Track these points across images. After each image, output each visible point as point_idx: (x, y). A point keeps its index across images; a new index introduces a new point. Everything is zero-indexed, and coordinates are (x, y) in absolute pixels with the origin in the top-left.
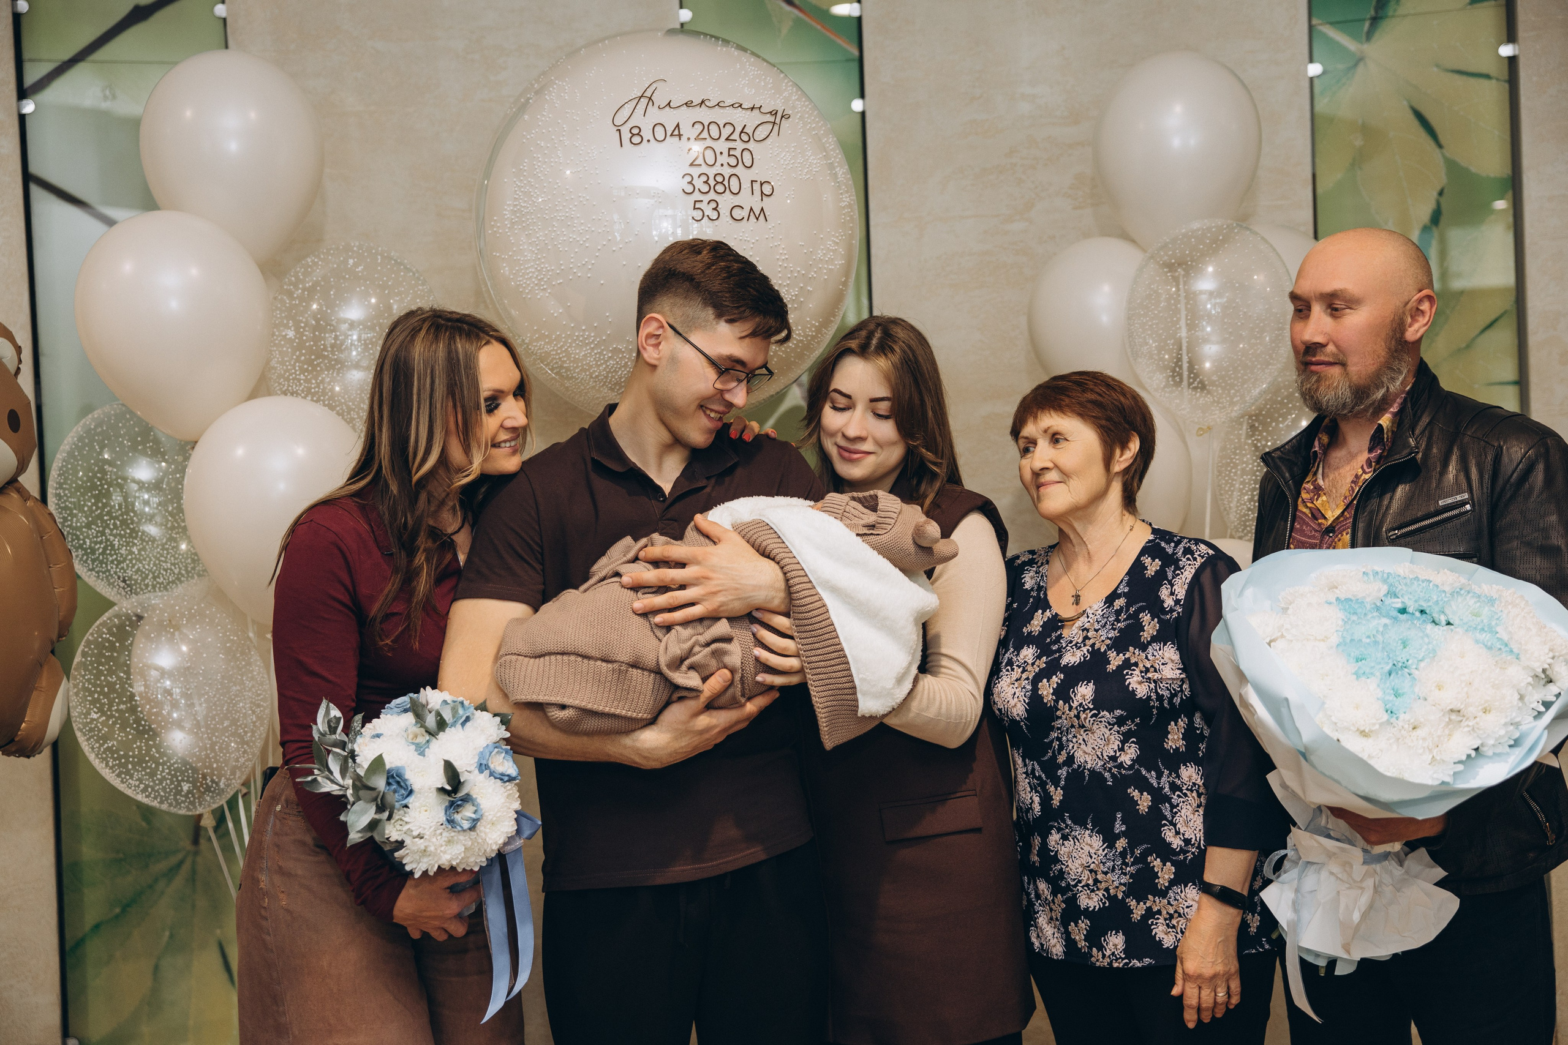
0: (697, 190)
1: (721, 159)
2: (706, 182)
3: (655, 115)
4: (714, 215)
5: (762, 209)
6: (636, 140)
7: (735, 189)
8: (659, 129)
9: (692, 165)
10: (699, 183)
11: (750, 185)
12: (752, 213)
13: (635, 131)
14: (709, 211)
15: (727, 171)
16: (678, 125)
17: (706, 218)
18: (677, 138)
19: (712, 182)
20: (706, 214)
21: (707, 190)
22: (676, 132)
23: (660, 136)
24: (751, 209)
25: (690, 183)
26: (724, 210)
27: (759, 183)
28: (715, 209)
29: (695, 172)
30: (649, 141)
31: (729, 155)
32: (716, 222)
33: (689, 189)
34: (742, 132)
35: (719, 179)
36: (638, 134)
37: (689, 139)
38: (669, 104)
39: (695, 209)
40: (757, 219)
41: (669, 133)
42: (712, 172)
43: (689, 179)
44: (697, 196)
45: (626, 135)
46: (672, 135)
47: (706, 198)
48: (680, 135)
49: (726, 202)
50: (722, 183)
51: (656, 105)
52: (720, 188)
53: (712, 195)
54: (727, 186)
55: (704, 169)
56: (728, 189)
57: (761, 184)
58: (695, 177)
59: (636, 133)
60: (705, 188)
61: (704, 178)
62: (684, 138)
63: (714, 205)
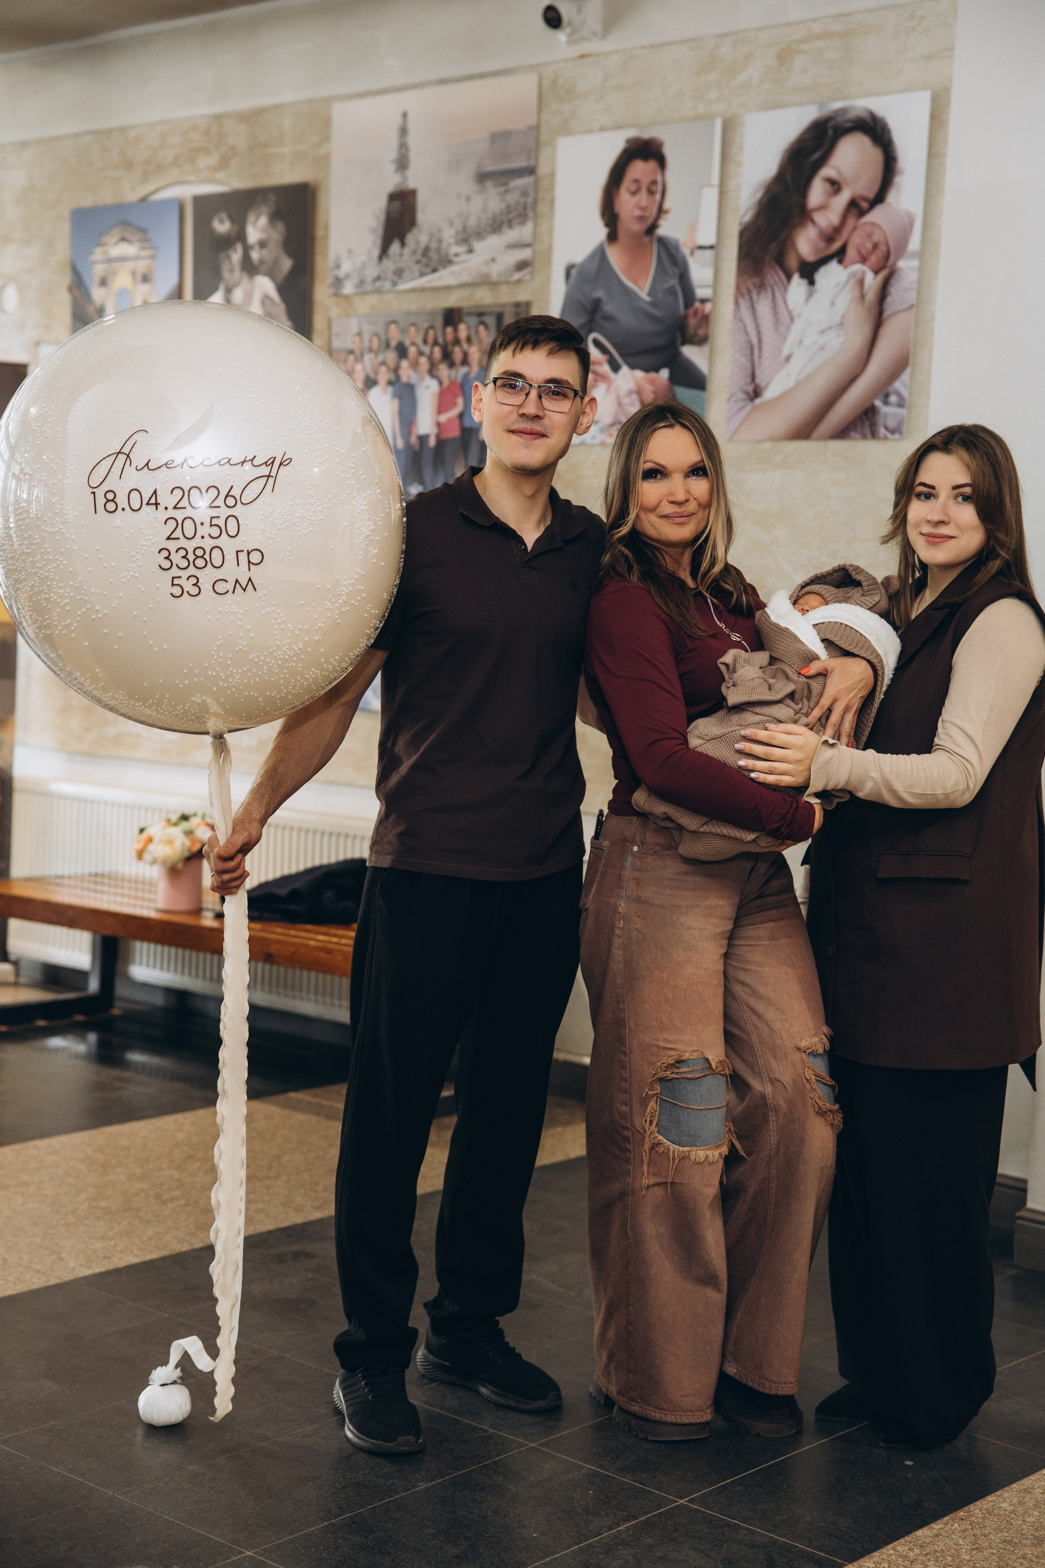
0: (174, 565)
1: (201, 531)
2: (184, 557)
3: (132, 478)
4: (195, 591)
5: (250, 579)
6: (111, 506)
7: (217, 563)
8: (135, 495)
9: (168, 538)
10: (177, 558)
11: (235, 556)
12: (238, 585)
13: (110, 496)
14: (188, 586)
15: (208, 544)
16: (155, 492)
17: (185, 593)
18: (154, 507)
19: (191, 557)
20: (186, 590)
21: (186, 565)
22: (153, 501)
23: (136, 503)
24: (237, 581)
25: (167, 558)
26: (206, 585)
27: (246, 552)
28: (195, 585)
29: (172, 546)
30: (123, 509)
31: (211, 525)
32: (198, 598)
33: (167, 564)
34: (227, 496)
35: (199, 553)
36: (112, 500)
37: (166, 508)
38: (147, 464)
39: (173, 585)
40: (244, 590)
41: (145, 502)
42: (190, 545)
43: (165, 554)
44: (175, 572)
45: (101, 501)
46: (148, 504)
47: (185, 574)
48: (157, 504)
49: (207, 576)
50: (202, 557)
51: (134, 466)
52: (200, 563)
53: (192, 570)
54: (208, 559)
55: (183, 543)
56: (209, 563)
57: (249, 553)
58: (173, 552)
59: (111, 498)
60: (184, 563)
61: (183, 553)
62: (161, 508)
63: (194, 580)
